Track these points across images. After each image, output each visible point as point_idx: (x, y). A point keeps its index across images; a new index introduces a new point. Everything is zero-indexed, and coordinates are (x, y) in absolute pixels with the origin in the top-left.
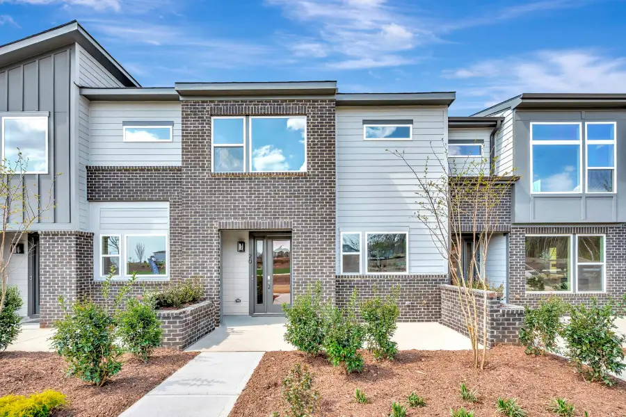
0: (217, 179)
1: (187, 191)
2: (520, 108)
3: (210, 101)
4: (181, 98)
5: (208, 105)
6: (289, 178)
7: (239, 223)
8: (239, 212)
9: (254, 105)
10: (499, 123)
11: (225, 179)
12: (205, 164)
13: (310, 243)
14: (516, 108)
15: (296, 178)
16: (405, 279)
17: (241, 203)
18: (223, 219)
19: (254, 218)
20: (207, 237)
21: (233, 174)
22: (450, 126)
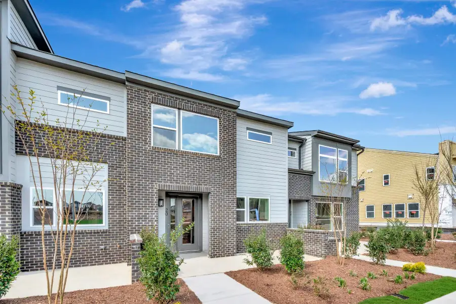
0: (157, 152)
1: (132, 158)
2: (315, 136)
3: (151, 92)
4: (127, 83)
5: (150, 94)
6: (208, 158)
7: (174, 186)
8: (174, 178)
9: (185, 103)
10: (304, 141)
11: (163, 152)
12: (147, 139)
13: (221, 202)
14: (314, 136)
15: (213, 159)
16: (269, 225)
17: (175, 172)
18: (162, 182)
19: (185, 183)
20: (149, 195)
21: (170, 150)
22: (289, 140)
